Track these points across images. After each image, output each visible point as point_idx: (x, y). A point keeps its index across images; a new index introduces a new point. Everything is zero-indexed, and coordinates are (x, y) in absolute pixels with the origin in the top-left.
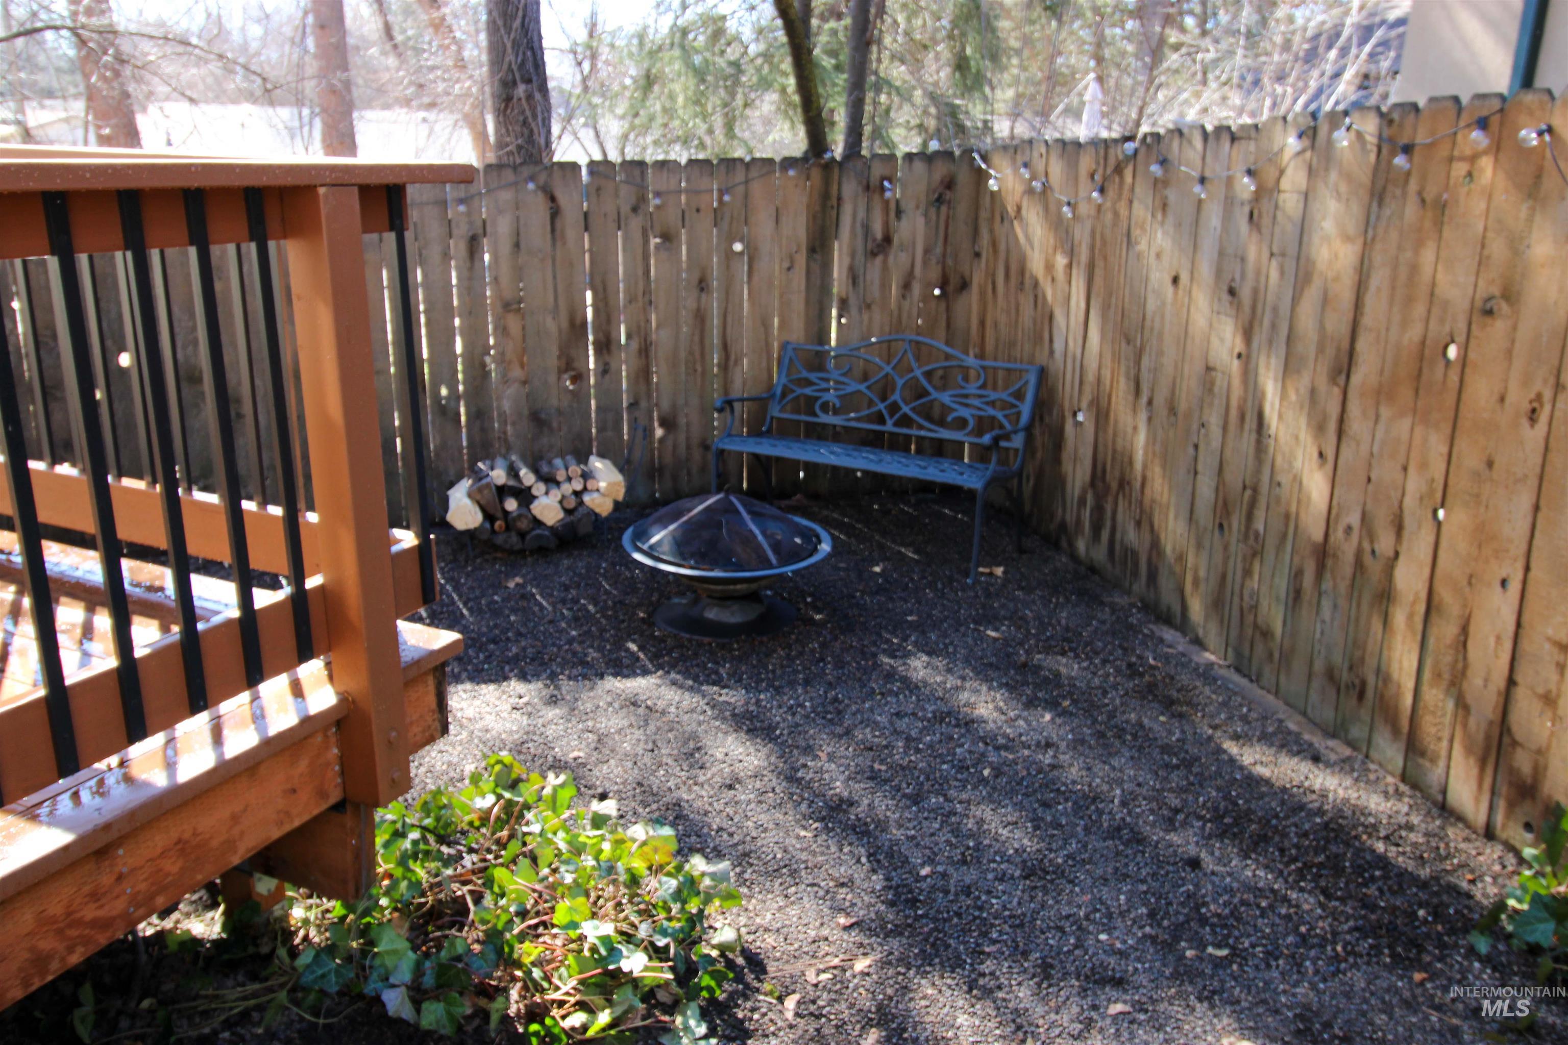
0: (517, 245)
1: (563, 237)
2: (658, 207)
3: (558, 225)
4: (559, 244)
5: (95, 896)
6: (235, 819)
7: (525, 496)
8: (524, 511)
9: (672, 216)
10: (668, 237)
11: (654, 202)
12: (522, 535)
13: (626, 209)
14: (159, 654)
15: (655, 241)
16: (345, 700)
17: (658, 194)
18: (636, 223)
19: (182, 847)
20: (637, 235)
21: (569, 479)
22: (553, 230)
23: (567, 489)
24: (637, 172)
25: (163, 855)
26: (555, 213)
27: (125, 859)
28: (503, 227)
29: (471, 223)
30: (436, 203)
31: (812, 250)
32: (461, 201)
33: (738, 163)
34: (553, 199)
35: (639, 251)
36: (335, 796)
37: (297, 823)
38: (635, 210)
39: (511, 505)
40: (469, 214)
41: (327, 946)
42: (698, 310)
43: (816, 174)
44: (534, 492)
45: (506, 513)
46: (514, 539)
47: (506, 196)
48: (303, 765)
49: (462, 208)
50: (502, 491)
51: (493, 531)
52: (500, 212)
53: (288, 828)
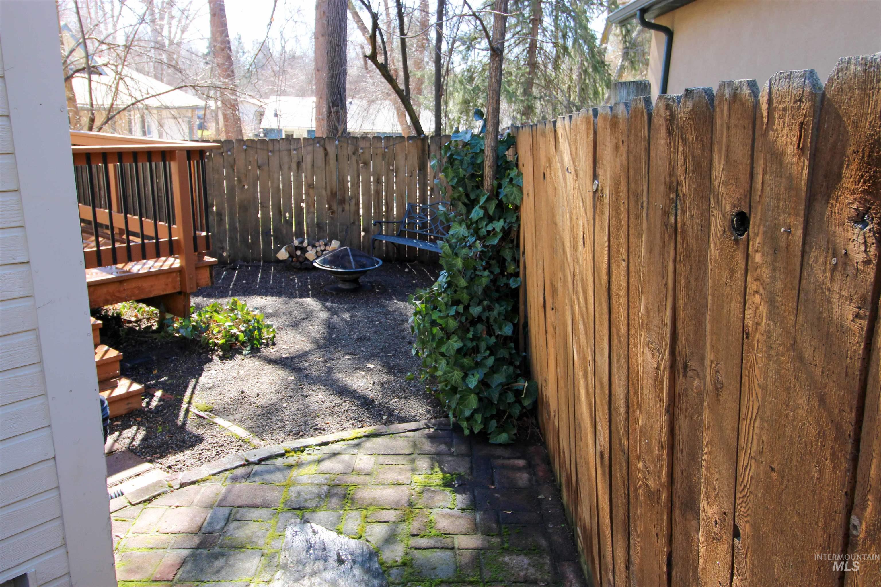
0: (313, 165)
1: (329, 162)
2: (362, 153)
3: (327, 158)
4: (327, 165)
5: (119, 291)
6: (152, 286)
7: (304, 250)
8: (302, 255)
9: (367, 156)
10: (366, 164)
11: (361, 151)
12: (301, 263)
13: (350, 153)
14: (137, 246)
15: (361, 165)
16: (181, 267)
17: (362, 149)
18: (354, 158)
19: (138, 288)
20: (355, 162)
21: (320, 246)
22: (325, 160)
23: (319, 249)
24: (355, 141)
25: (135, 288)
26: (326, 155)
27: (126, 286)
28: (308, 159)
29: (298, 157)
30: (287, 150)
31: (420, 170)
32: (295, 150)
33: (391, 139)
34: (325, 150)
35: (356, 169)
36: (178, 290)
37: (168, 293)
38: (354, 154)
39: (298, 253)
40: (297, 154)
41: (183, 338)
42: (377, 190)
43: (419, 143)
44: (308, 249)
45: (297, 255)
46: (298, 264)
47: (310, 148)
48: (170, 280)
49: (295, 152)
50: (297, 248)
51: (292, 261)
52: (308, 153)
53: (165, 293)
